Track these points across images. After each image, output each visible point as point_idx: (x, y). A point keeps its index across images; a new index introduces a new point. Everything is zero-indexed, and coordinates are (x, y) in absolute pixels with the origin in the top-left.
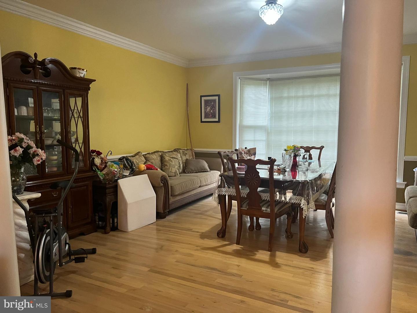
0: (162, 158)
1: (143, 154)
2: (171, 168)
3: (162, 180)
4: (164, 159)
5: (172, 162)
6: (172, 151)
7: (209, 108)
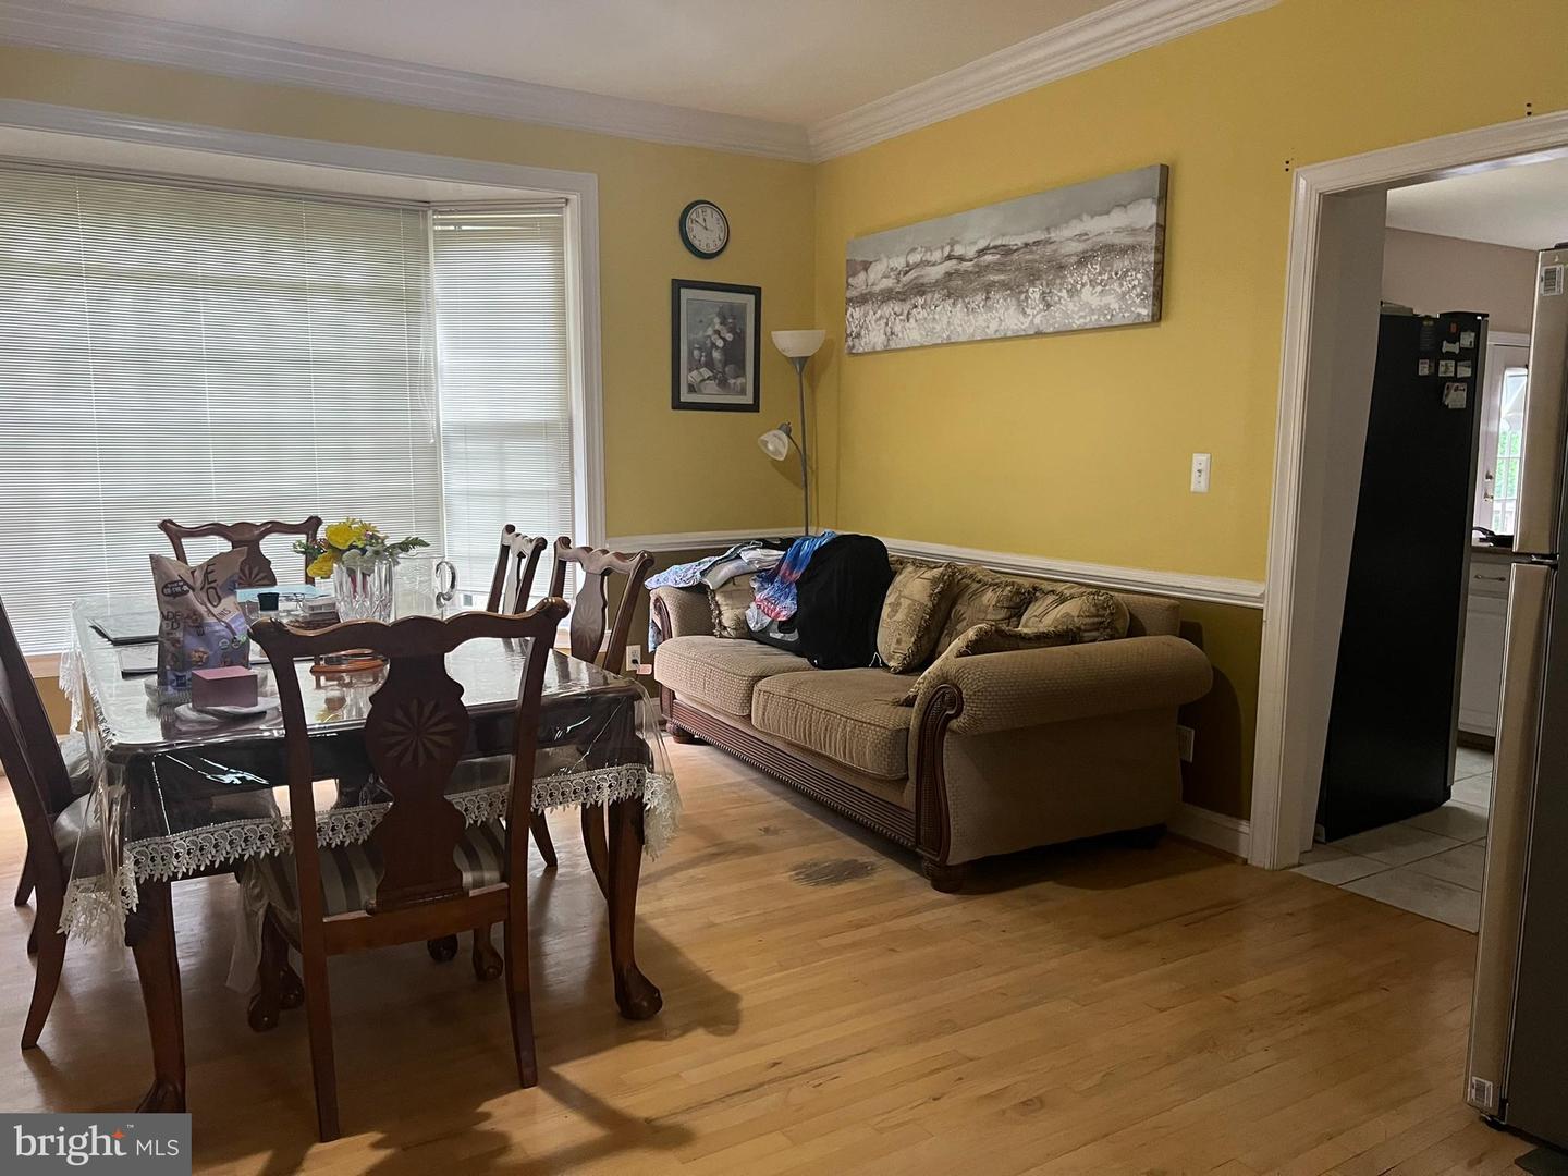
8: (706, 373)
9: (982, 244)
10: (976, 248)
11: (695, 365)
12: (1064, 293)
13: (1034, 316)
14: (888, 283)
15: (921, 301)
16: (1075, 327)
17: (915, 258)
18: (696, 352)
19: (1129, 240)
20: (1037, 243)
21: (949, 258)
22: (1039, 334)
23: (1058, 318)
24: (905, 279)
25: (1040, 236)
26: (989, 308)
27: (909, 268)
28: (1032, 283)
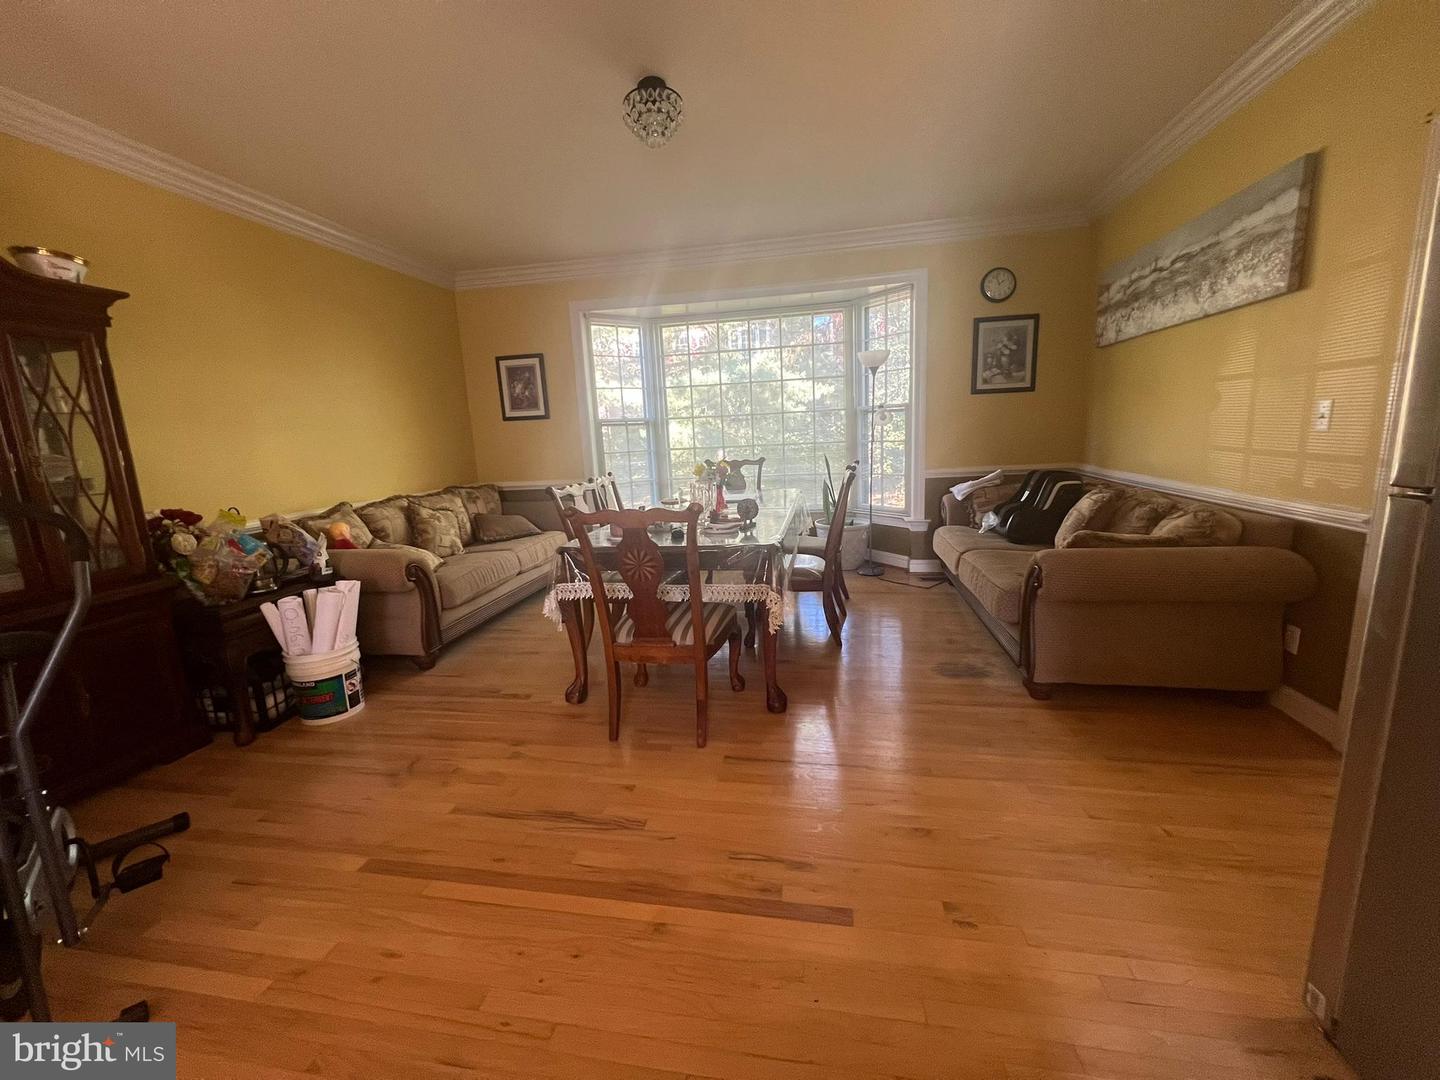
0: (410, 515)
1: (356, 505)
2: (438, 538)
3: (409, 574)
4: (418, 514)
5: (440, 521)
6: (438, 494)
7: (520, 386)
8: (995, 371)
9: (1174, 257)
10: (1171, 260)
11: (988, 368)
12: (1225, 281)
13: (1204, 302)
14: (1119, 296)
15: (1136, 305)
16: (1231, 306)
17: (1135, 276)
18: (989, 360)
19: (1277, 227)
20: (1209, 246)
21: (1155, 270)
22: (1207, 316)
23: (1220, 302)
24: (1129, 292)
25: (1212, 240)
26: (1175, 302)
27: (1132, 282)
28: (1205, 278)
